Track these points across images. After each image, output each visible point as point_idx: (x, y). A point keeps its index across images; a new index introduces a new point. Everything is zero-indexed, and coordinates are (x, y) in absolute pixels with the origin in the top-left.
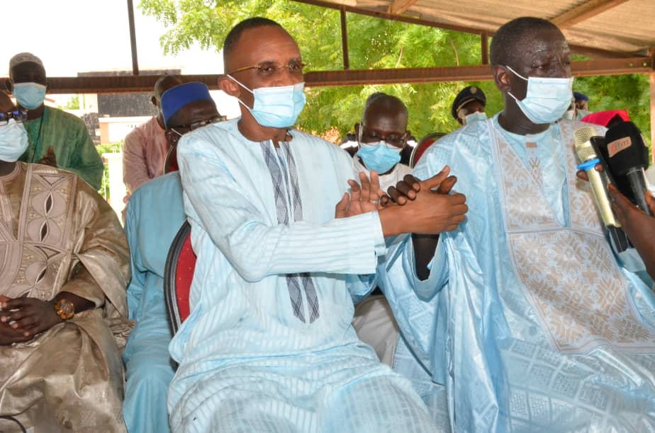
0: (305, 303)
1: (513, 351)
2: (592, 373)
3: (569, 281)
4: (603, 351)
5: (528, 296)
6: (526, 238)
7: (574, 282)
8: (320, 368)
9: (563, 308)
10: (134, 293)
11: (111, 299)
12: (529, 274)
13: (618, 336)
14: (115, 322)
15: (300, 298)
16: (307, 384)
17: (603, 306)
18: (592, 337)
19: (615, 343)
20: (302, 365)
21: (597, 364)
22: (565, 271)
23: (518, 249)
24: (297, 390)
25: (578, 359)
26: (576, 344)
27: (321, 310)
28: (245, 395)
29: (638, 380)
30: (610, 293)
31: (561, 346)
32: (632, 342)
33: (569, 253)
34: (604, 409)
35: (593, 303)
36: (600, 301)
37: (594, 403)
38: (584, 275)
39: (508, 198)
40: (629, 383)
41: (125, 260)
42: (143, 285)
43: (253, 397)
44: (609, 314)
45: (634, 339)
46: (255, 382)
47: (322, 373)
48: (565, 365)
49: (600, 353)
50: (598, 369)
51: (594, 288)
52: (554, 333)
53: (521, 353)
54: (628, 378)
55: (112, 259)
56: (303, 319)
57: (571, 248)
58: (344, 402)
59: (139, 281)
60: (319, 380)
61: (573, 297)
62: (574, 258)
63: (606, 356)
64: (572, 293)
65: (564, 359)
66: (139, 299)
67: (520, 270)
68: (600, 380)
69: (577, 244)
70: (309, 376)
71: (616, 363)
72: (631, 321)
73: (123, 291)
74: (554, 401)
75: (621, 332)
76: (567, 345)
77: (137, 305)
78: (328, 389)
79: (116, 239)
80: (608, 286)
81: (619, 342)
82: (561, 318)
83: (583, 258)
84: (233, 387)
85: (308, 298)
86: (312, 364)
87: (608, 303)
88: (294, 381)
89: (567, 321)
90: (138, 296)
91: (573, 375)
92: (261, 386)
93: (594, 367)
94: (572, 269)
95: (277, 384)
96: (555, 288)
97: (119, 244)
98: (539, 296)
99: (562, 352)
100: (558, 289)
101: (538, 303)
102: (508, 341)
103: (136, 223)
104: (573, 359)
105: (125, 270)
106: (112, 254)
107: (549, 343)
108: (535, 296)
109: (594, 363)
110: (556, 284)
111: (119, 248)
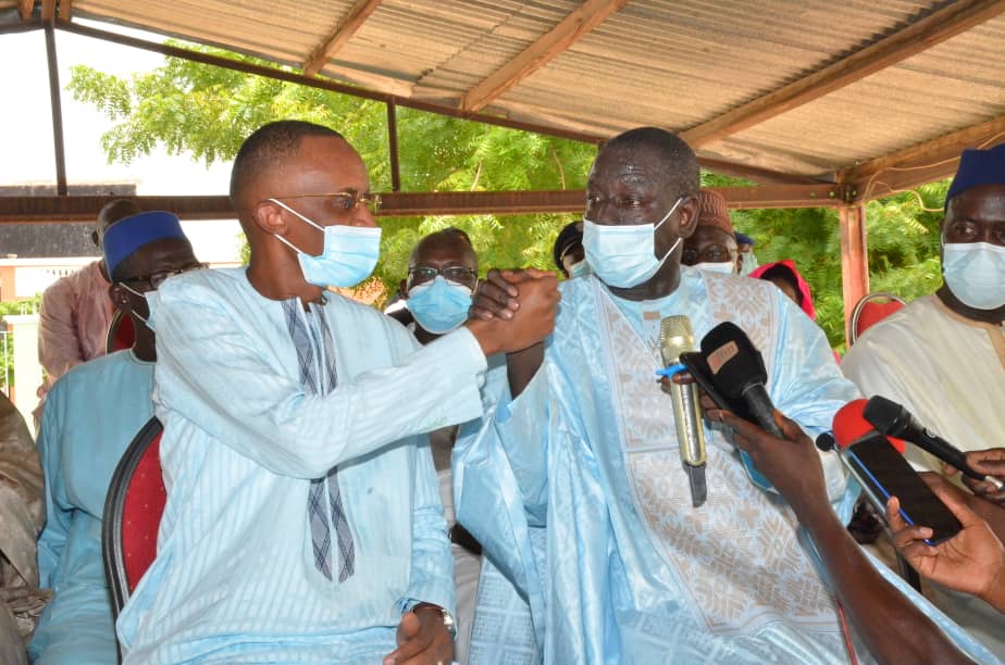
1: (644, 631)
3: (719, 524)
4: (774, 630)
5: (661, 549)
6: (653, 460)
7: (725, 525)
9: (713, 565)
10: (53, 544)
11: (10, 558)
12: (659, 515)
13: (795, 605)
14: (17, 594)
17: (768, 563)
18: (759, 609)
19: (791, 615)
21: (766, 649)
22: (712, 508)
23: (641, 477)
25: (738, 644)
26: (736, 622)
30: (777, 541)
31: (714, 625)
32: (813, 614)
33: (717, 481)
35: (754, 556)
36: (764, 554)
38: (740, 514)
39: (625, 398)
41: (35, 494)
42: (67, 532)
44: (778, 573)
45: (817, 611)
48: (720, 653)
49: (770, 632)
50: (767, 658)
51: (753, 533)
52: (703, 605)
53: (656, 635)
55: (12, 493)
57: (721, 473)
59: (62, 526)
61: (726, 548)
62: (725, 489)
63: (781, 637)
64: (723, 543)
65: (718, 643)
66: (58, 555)
67: (645, 510)
69: (728, 466)
71: (792, 647)
72: (810, 580)
73: (32, 544)
75: (797, 600)
76: (722, 624)
77: (55, 564)
79: (22, 459)
80: (776, 530)
81: (796, 615)
82: (712, 582)
83: (737, 488)
87: (775, 555)
89: (721, 586)
90: (58, 550)
93: (761, 654)
94: (722, 507)
96: (698, 537)
97: (26, 469)
98: (678, 549)
99: (716, 634)
100: (703, 537)
101: (676, 560)
102: (632, 615)
103: (58, 430)
104: (732, 643)
105: (35, 509)
106: (13, 484)
107: (698, 621)
108: (672, 550)
109: (761, 648)
110: (700, 530)
111: (26, 475)
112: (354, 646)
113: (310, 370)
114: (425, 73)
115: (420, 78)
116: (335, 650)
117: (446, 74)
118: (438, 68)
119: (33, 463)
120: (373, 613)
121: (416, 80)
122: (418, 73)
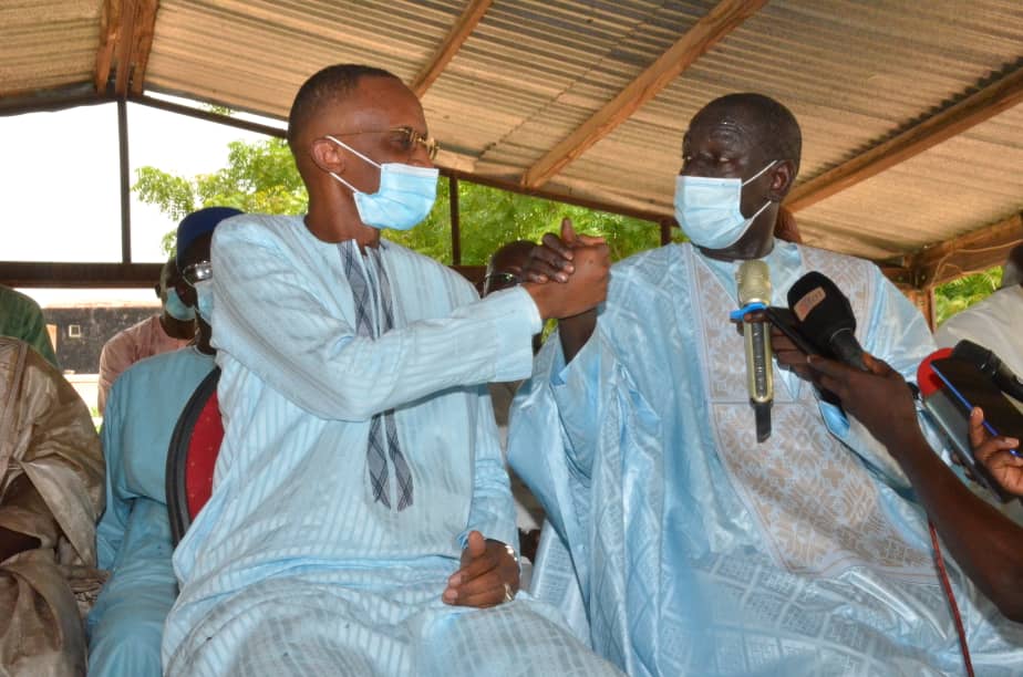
0: (393, 480)
1: (719, 572)
2: (844, 604)
3: (802, 480)
4: (858, 575)
5: (742, 494)
6: (736, 412)
7: (809, 482)
8: (416, 588)
9: (797, 511)
10: (111, 539)
11: (70, 537)
12: (742, 464)
13: (879, 558)
14: (75, 573)
15: (385, 472)
16: (396, 610)
17: (851, 523)
18: (840, 555)
19: (876, 565)
20: (388, 583)
21: (851, 591)
22: (796, 464)
23: (725, 427)
24: (379, 615)
25: (821, 585)
26: (819, 566)
27: (415, 494)
28: (294, 612)
29: (912, 617)
30: (860, 505)
31: (794, 568)
32: (901, 566)
33: (802, 439)
34: (863, 650)
35: (836, 514)
36: (847, 514)
37: (847, 643)
38: (824, 473)
39: (712, 352)
40: (899, 623)
41: (95, 478)
42: (125, 527)
43: (308, 614)
44: (862, 532)
45: (904, 563)
46: (311, 596)
47: (419, 596)
48: (802, 594)
49: (853, 576)
50: (853, 598)
51: (838, 493)
52: (782, 550)
53: (732, 577)
54: (899, 615)
55: (73, 474)
56: (388, 505)
57: (806, 432)
58: (456, 634)
59: (120, 521)
60: (415, 604)
61: (809, 503)
62: (809, 447)
63: (865, 581)
64: (806, 499)
65: (801, 584)
66: (116, 549)
67: (728, 457)
68: (855, 614)
69: (814, 427)
70: (399, 597)
71: (879, 593)
72: (896, 542)
73: (92, 526)
74: (785, 643)
75: (883, 554)
76: (802, 568)
77: (112, 558)
78: (430, 616)
79: (84, 444)
80: (859, 495)
81: (882, 564)
82: (794, 526)
83: (823, 449)
84: (276, 601)
85: (398, 475)
86: (405, 582)
87: (859, 519)
88: (375, 600)
89: (803, 531)
90: (116, 545)
91: (814, 607)
92: (320, 602)
93: (846, 594)
94: (806, 464)
95: (348, 604)
96: (780, 489)
97: (87, 455)
98: (760, 493)
99: (798, 575)
100: (786, 491)
101: (758, 504)
102: (708, 559)
103: (120, 420)
104: (814, 585)
105: (96, 493)
106: (75, 467)
107: (776, 564)
108: (754, 494)
109: (846, 590)
110: (782, 483)
111: (88, 460)
112: (417, 573)
113: (366, 309)
114: (488, 148)
115: (483, 153)
116: (398, 574)
117: (509, 148)
118: (501, 141)
119: (94, 450)
120: (434, 542)
121: (479, 155)
122: (481, 148)
